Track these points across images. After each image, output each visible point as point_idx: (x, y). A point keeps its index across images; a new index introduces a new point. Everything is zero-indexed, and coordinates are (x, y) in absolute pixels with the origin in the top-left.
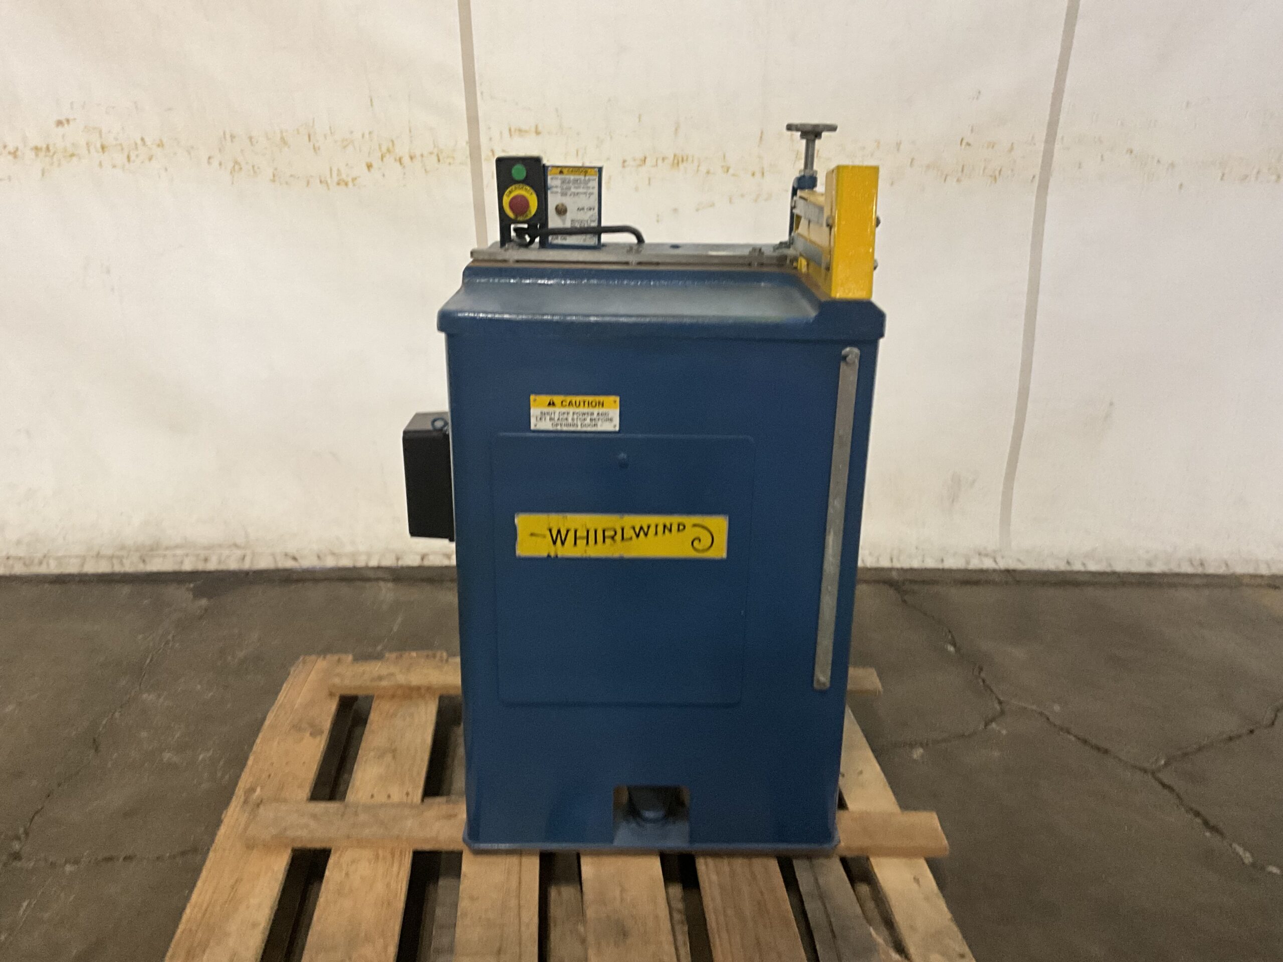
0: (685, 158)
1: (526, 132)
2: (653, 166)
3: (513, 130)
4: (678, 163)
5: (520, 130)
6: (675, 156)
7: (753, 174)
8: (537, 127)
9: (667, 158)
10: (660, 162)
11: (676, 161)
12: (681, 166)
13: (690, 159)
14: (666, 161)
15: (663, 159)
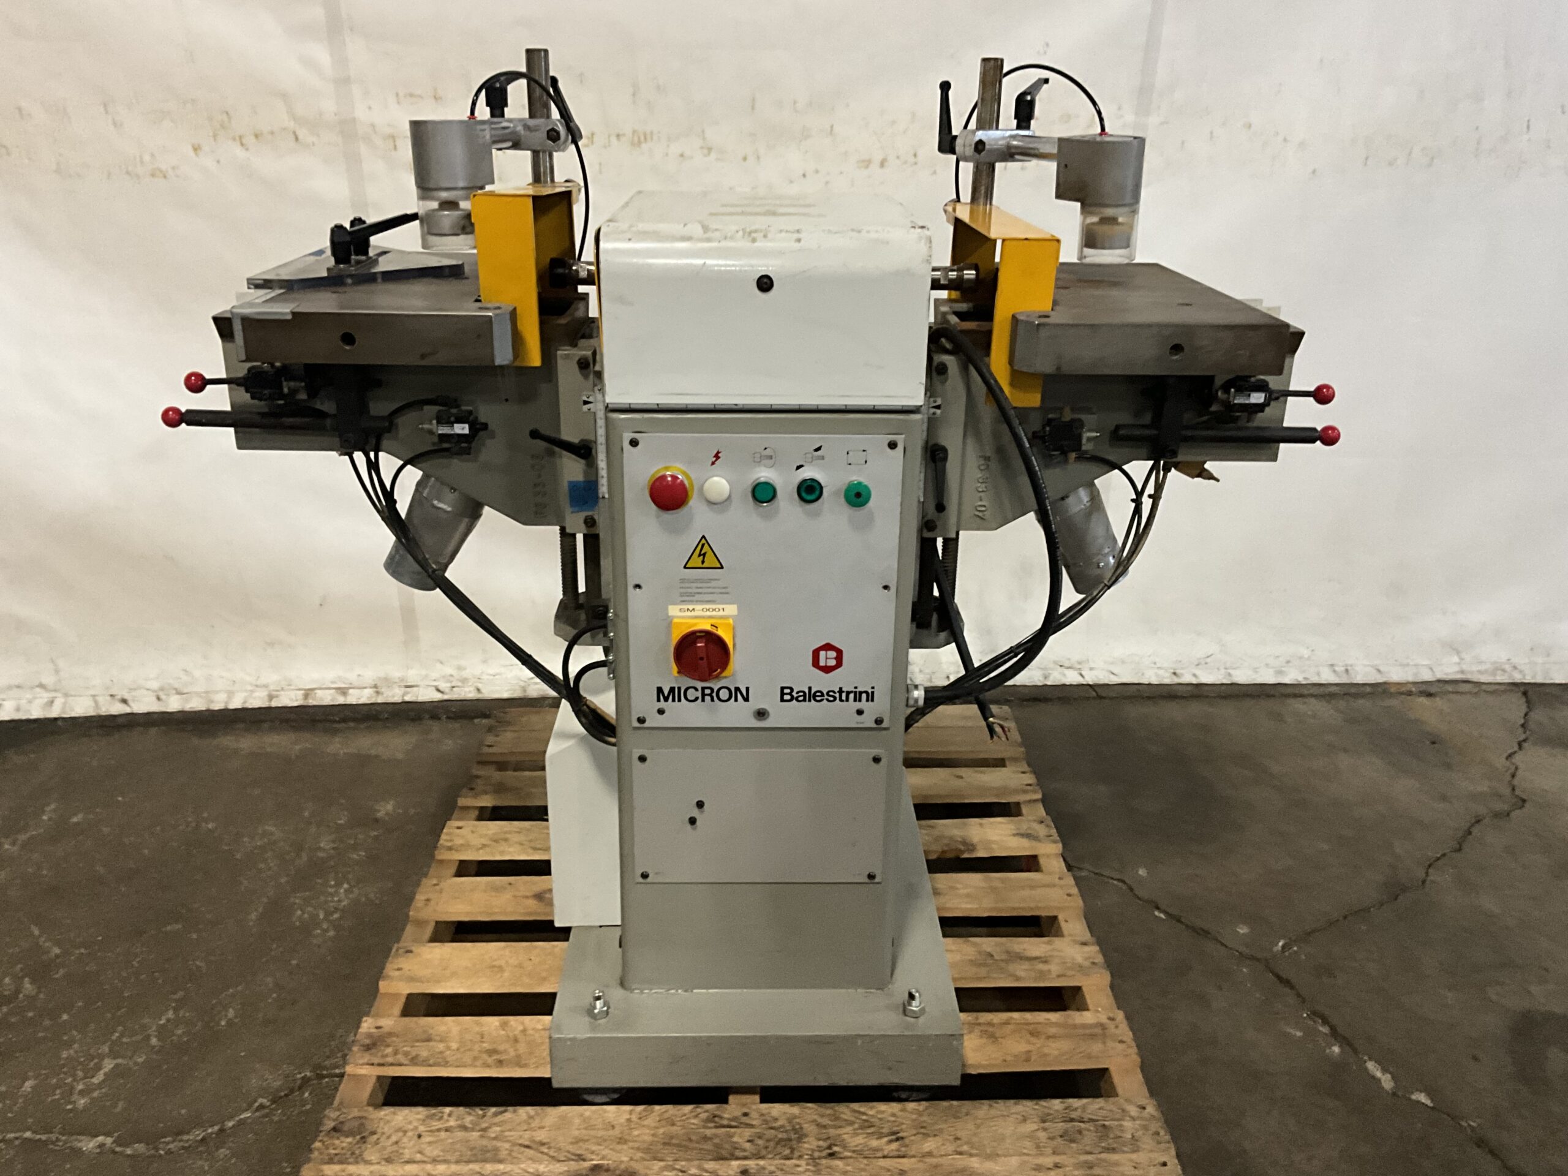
0: (648, 137)
1: (420, 97)
2: (605, 147)
3: (401, 94)
4: (640, 142)
5: (411, 95)
6: (634, 132)
7: (745, 159)
8: (435, 90)
9: (624, 135)
10: (614, 139)
11: (636, 139)
12: (644, 145)
13: (655, 137)
14: (623, 139)
15: (618, 136)
